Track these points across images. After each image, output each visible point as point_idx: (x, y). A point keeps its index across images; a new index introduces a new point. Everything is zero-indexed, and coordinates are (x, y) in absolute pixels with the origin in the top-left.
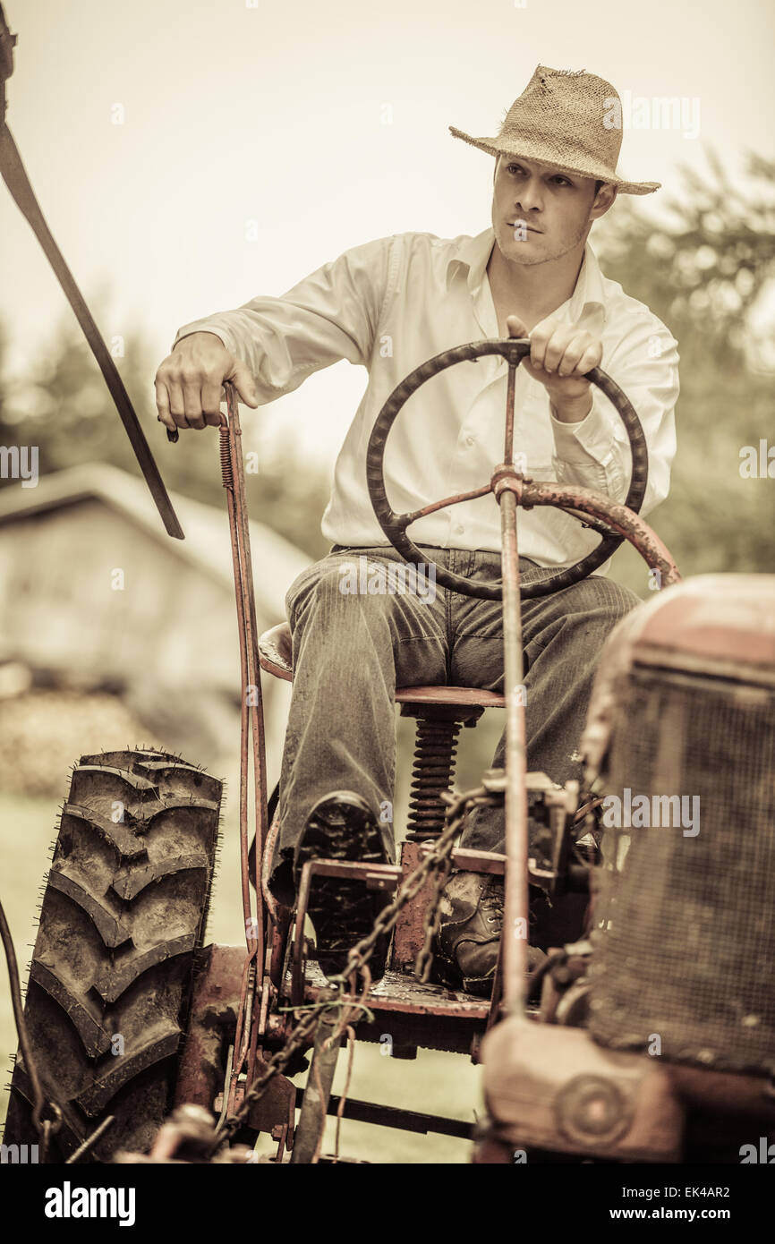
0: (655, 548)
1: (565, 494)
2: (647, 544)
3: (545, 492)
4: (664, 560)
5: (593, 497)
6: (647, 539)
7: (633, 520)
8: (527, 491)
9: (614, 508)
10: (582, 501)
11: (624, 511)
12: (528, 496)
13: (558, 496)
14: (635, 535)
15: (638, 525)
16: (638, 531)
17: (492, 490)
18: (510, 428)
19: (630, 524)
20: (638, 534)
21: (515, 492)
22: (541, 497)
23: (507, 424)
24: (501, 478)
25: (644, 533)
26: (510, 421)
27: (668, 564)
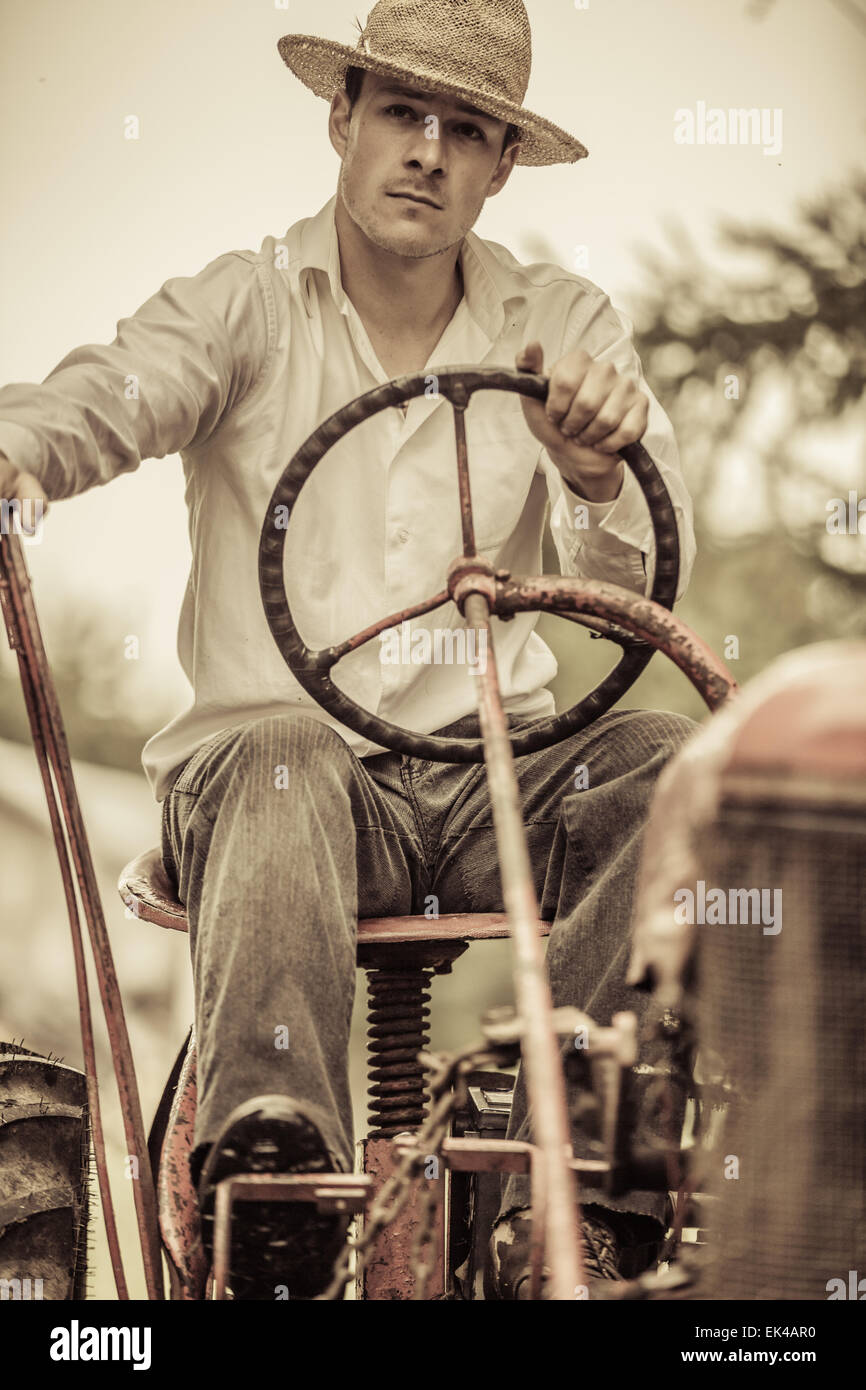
0: (702, 659)
1: (561, 592)
2: (690, 655)
3: (530, 590)
4: (717, 676)
5: (603, 592)
6: (690, 646)
7: (666, 620)
8: (503, 592)
9: (636, 605)
10: (587, 599)
11: (650, 609)
12: (504, 599)
13: (550, 595)
14: (673, 644)
15: (673, 627)
16: (675, 635)
17: (450, 597)
18: (466, 501)
19: (662, 626)
20: (675, 640)
21: (486, 595)
22: (523, 598)
23: (462, 496)
24: (461, 577)
25: (684, 639)
26: (466, 491)
27: (725, 682)
